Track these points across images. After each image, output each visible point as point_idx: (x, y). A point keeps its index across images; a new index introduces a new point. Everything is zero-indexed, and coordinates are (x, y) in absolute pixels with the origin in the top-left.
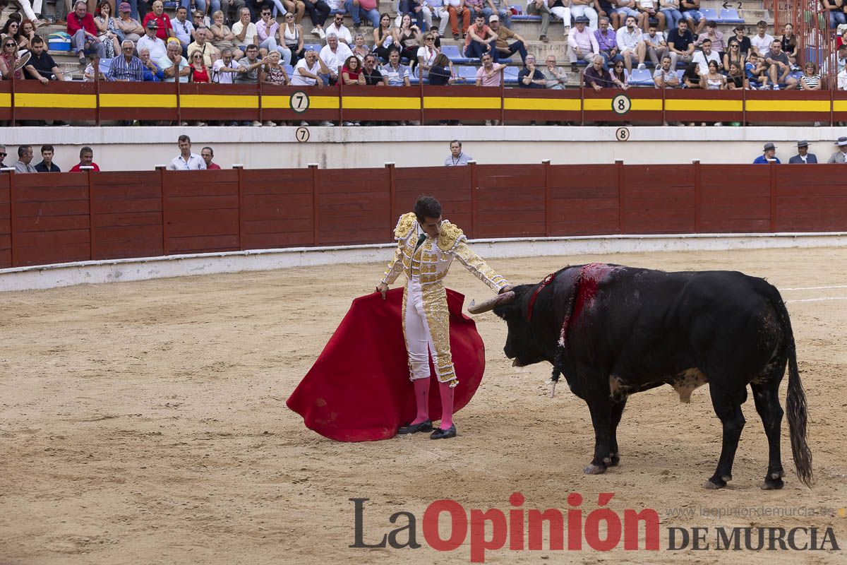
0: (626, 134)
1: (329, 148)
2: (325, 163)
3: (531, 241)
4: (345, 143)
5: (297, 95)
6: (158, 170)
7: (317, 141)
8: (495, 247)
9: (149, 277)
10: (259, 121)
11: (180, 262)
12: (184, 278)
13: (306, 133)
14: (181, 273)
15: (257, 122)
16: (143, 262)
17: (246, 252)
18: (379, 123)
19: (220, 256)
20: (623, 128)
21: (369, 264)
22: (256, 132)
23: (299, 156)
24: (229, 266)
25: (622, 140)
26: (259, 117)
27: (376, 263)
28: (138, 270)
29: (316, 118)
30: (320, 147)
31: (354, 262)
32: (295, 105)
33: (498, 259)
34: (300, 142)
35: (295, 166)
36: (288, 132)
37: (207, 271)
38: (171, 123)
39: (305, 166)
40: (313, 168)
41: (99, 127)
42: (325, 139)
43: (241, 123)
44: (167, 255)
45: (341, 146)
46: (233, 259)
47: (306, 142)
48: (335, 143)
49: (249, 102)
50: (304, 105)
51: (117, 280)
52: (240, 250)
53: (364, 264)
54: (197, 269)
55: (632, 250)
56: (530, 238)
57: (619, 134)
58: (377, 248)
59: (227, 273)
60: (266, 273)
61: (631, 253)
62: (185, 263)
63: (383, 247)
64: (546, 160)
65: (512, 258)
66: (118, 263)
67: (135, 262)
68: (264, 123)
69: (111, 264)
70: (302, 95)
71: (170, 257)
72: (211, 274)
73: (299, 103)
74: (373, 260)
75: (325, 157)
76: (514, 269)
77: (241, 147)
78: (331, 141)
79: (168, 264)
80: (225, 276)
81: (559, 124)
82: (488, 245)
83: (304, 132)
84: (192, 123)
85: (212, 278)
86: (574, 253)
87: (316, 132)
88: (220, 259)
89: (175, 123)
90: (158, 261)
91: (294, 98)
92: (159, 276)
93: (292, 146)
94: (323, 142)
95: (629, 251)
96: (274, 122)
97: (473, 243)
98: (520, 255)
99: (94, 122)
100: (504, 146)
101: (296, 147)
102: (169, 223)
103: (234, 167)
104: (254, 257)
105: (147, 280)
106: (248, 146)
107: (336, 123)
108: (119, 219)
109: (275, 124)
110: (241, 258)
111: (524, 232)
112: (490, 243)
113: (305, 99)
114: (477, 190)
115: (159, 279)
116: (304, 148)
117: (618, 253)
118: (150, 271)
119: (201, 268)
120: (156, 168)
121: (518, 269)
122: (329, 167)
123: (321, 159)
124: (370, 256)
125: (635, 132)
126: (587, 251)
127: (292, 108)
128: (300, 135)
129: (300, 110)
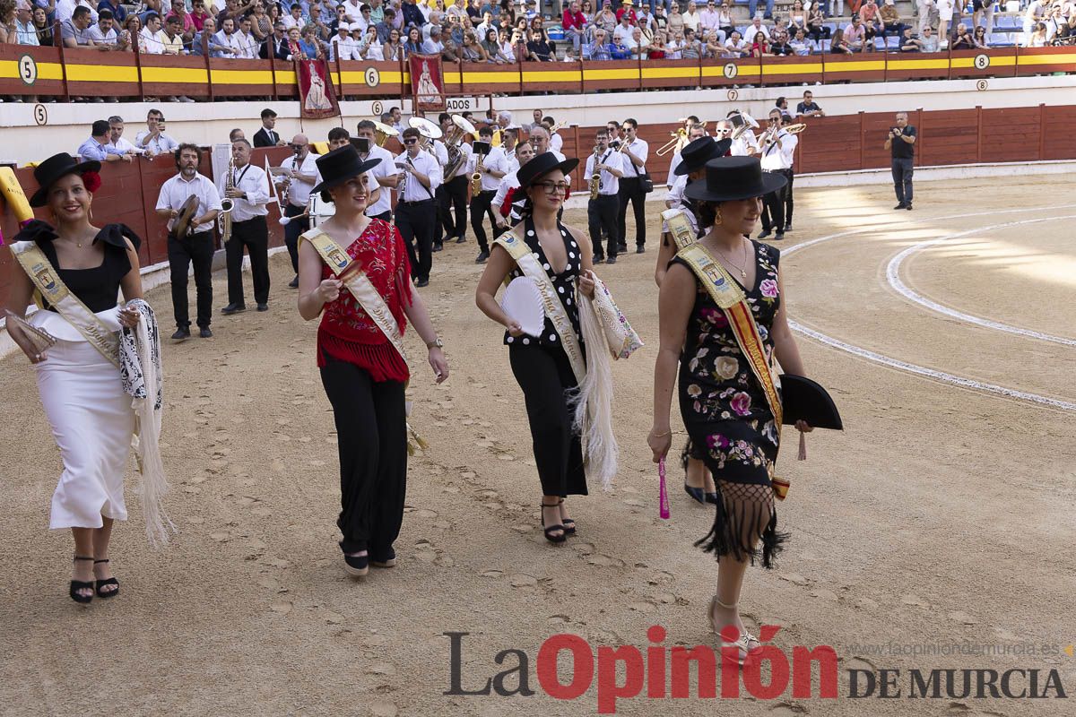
0: (985, 85)
1: (753, 104)
4: (764, 100)
5: (729, 65)
7: (744, 99)
8: (878, 175)
10: (700, 87)
13: (735, 95)
15: (698, 87)
18: (790, 85)
20: (982, 81)
22: (698, 95)
25: (982, 89)
26: (700, 84)
29: (742, 82)
30: (746, 104)
32: (727, 74)
34: (730, 101)
36: (722, 94)
38: (635, 90)
41: (583, 95)
42: (750, 98)
43: (687, 88)
45: (762, 102)
47: (735, 100)
48: (757, 100)
49: (692, 72)
50: (734, 73)
55: (988, 175)
57: (979, 86)
61: (987, 178)
64: (919, 108)
68: (704, 88)
70: (732, 65)
73: (730, 72)
77: (687, 106)
78: (753, 99)
81: (930, 79)
83: (734, 93)
84: (650, 90)
86: (941, 179)
87: (743, 93)
91: (727, 67)
93: (725, 104)
94: (748, 101)
95: (985, 175)
97: (861, 173)
99: (580, 91)
106: (692, 105)
107: (757, 86)
109: (711, 88)
113: (734, 68)
114: (865, 132)
117: (976, 178)
125: (992, 83)
126: (952, 177)
127: (725, 76)
128: (731, 95)
129: (730, 77)
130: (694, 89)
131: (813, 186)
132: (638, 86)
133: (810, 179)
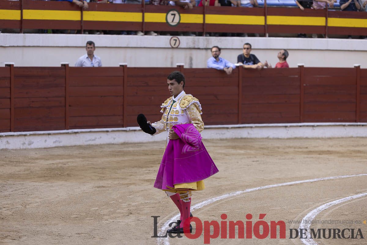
1: (194, 52)
2: (191, 64)
3: (344, 126)
5: (171, 12)
6: (63, 66)
7: (186, 47)
8: (317, 129)
9: (54, 145)
10: (142, 32)
11: (77, 135)
12: (80, 147)
13: (178, 42)
14: (78, 143)
15: (140, 32)
16: (49, 134)
17: (128, 128)
18: (233, 35)
19: (107, 131)
21: (221, 140)
22: (139, 39)
23: (172, 58)
24: (114, 139)
26: (142, 29)
27: (226, 140)
28: (46, 141)
29: (185, 29)
30: (188, 52)
31: (209, 138)
33: (319, 139)
34: (172, 48)
35: (169, 66)
36: (165, 40)
37: (98, 142)
38: (76, 32)
39: (175, 66)
40: (180, 67)
41: (22, 34)
42: (192, 46)
43: (129, 33)
44: (68, 129)
45: (204, 51)
46: (117, 134)
47: (177, 48)
48: (199, 49)
49: (135, 17)
50: (176, 20)
51: (29, 147)
52: (123, 127)
53: (217, 140)
54: (90, 140)
56: (344, 124)
58: (227, 128)
59: (113, 144)
60: (141, 145)
62: (81, 136)
63: (232, 128)
64: (357, 65)
65: (330, 138)
66: (30, 135)
67: (44, 134)
68: (147, 33)
69: (25, 135)
70: (175, 12)
71: (70, 131)
72: (101, 145)
73: (173, 19)
74: (224, 137)
75: (191, 59)
76: (329, 146)
77: (129, 51)
78: (196, 47)
79: (68, 136)
80: (111, 146)
82: (311, 128)
83: (176, 40)
84: (91, 32)
85: (101, 147)
87: (185, 41)
88: (108, 133)
89: (79, 32)
90: (61, 134)
91: (169, 15)
92: (61, 145)
93: (167, 50)
94: (190, 48)
96: (155, 32)
97: (300, 126)
98: (336, 136)
99: (18, 30)
100: (327, 53)
101: (170, 51)
102: (70, 106)
103: (120, 66)
104: (133, 133)
105: (52, 148)
106: (134, 50)
108: (33, 102)
109: (156, 34)
110: (124, 133)
111: (339, 119)
112: (313, 126)
113: (177, 16)
114: (305, 86)
115: (61, 147)
116: (176, 53)
118: (55, 141)
119: (93, 140)
120: (62, 65)
121: (332, 146)
122: (194, 66)
123: (188, 61)
124: (222, 134)
127: (167, 22)
128: (173, 42)
129: (173, 24)
130: (136, 34)
131: (253, 136)
132: (80, 29)
133: (249, 130)
